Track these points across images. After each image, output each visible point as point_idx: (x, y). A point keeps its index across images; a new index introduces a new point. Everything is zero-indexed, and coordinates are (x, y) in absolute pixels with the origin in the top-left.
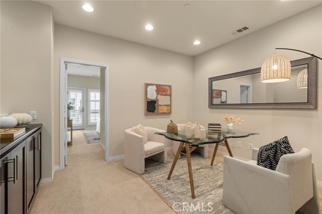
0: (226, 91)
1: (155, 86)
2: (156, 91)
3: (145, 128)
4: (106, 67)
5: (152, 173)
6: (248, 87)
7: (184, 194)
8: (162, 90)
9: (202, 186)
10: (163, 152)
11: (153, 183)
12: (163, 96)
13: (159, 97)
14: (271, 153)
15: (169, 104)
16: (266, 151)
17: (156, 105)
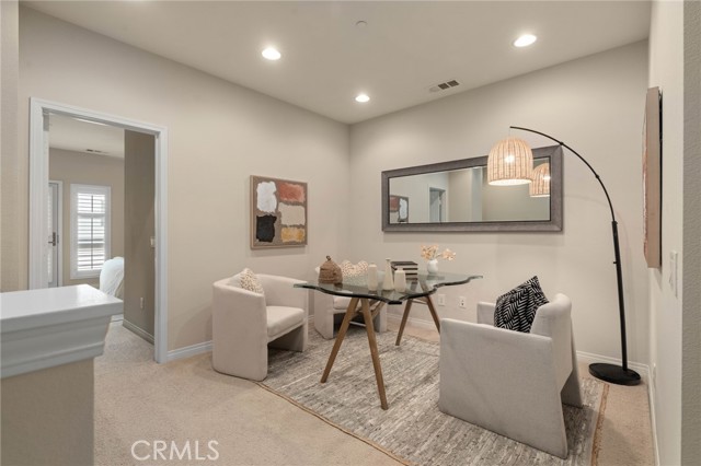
0: (407, 199)
1: (273, 184)
2: (275, 193)
3: (258, 276)
4: (158, 133)
5: (285, 375)
6: (441, 192)
7: (365, 405)
8: (288, 192)
9: (393, 384)
10: (301, 328)
11: (296, 394)
12: (290, 207)
13: (283, 208)
14: (520, 305)
15: (303, 224)
16: (511, 302)
17: (275, 225)
